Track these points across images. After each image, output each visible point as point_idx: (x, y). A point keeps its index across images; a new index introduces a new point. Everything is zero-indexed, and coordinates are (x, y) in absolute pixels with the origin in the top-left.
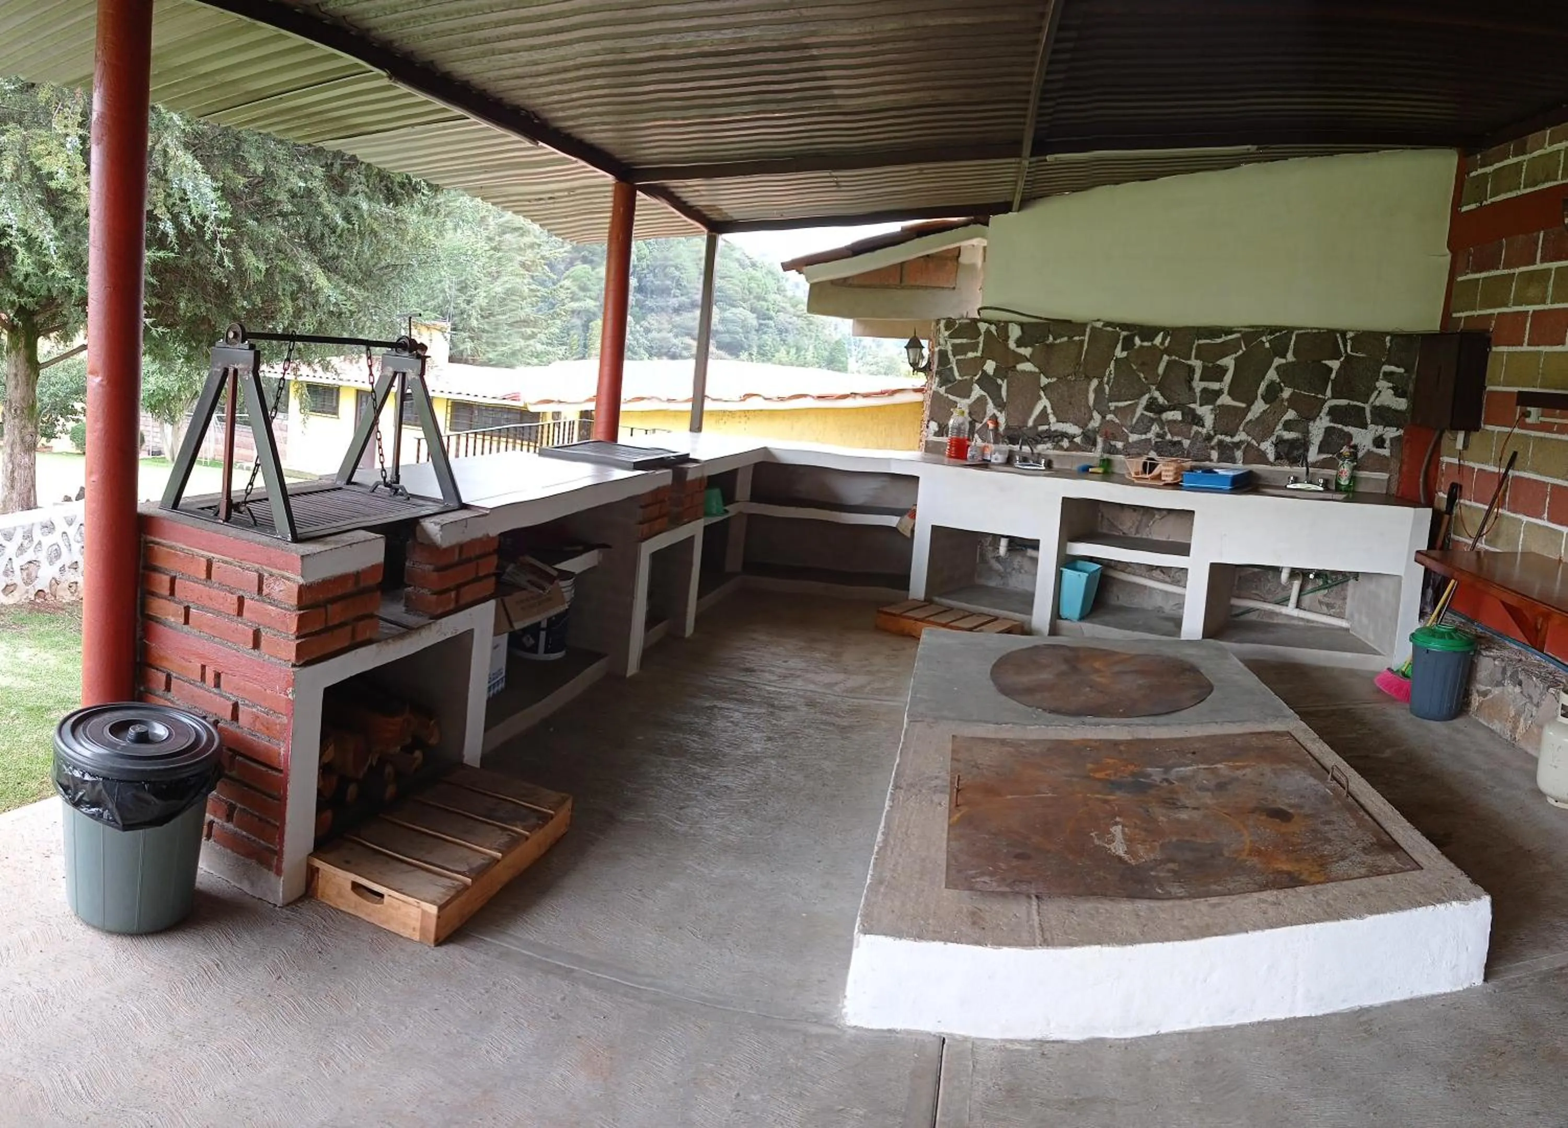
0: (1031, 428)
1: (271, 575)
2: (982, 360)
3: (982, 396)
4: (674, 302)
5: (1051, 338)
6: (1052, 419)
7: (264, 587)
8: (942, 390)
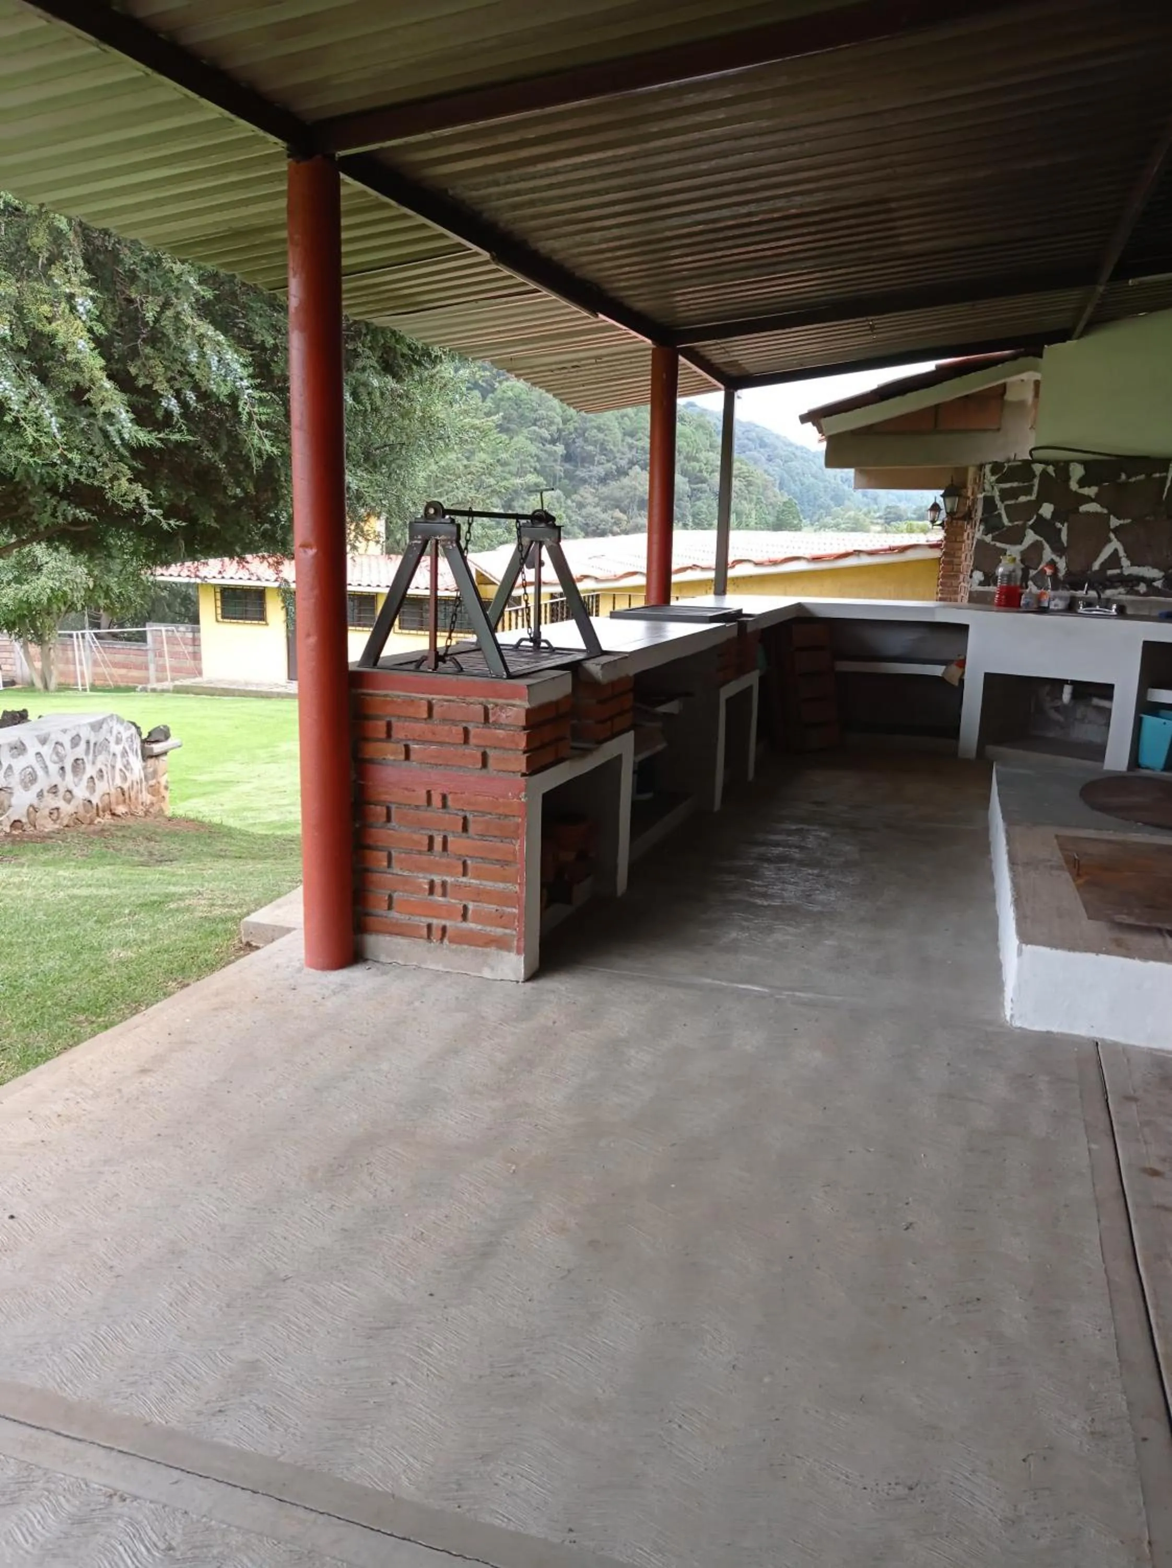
0: (1096, 572)
1: (496, 705)
2: (1038, 504)
3: (1037, 541)
4: (599, 470)
5: (1123, 477)
6: (1125, 562)
7: (490, 715)
8: (988, 538)
